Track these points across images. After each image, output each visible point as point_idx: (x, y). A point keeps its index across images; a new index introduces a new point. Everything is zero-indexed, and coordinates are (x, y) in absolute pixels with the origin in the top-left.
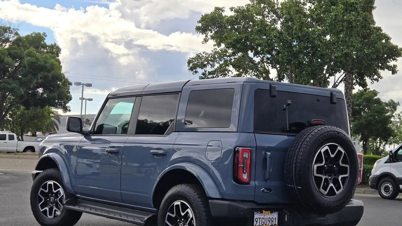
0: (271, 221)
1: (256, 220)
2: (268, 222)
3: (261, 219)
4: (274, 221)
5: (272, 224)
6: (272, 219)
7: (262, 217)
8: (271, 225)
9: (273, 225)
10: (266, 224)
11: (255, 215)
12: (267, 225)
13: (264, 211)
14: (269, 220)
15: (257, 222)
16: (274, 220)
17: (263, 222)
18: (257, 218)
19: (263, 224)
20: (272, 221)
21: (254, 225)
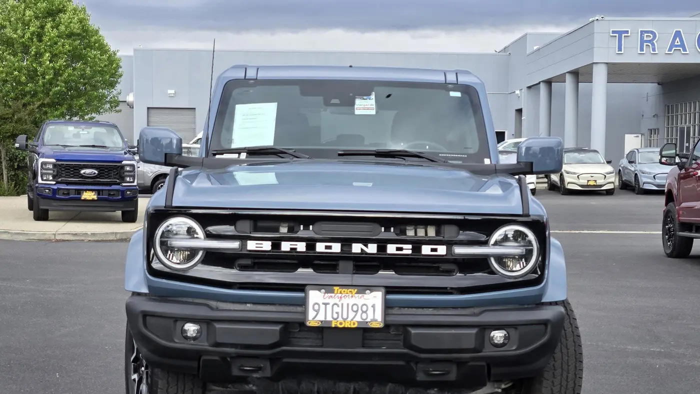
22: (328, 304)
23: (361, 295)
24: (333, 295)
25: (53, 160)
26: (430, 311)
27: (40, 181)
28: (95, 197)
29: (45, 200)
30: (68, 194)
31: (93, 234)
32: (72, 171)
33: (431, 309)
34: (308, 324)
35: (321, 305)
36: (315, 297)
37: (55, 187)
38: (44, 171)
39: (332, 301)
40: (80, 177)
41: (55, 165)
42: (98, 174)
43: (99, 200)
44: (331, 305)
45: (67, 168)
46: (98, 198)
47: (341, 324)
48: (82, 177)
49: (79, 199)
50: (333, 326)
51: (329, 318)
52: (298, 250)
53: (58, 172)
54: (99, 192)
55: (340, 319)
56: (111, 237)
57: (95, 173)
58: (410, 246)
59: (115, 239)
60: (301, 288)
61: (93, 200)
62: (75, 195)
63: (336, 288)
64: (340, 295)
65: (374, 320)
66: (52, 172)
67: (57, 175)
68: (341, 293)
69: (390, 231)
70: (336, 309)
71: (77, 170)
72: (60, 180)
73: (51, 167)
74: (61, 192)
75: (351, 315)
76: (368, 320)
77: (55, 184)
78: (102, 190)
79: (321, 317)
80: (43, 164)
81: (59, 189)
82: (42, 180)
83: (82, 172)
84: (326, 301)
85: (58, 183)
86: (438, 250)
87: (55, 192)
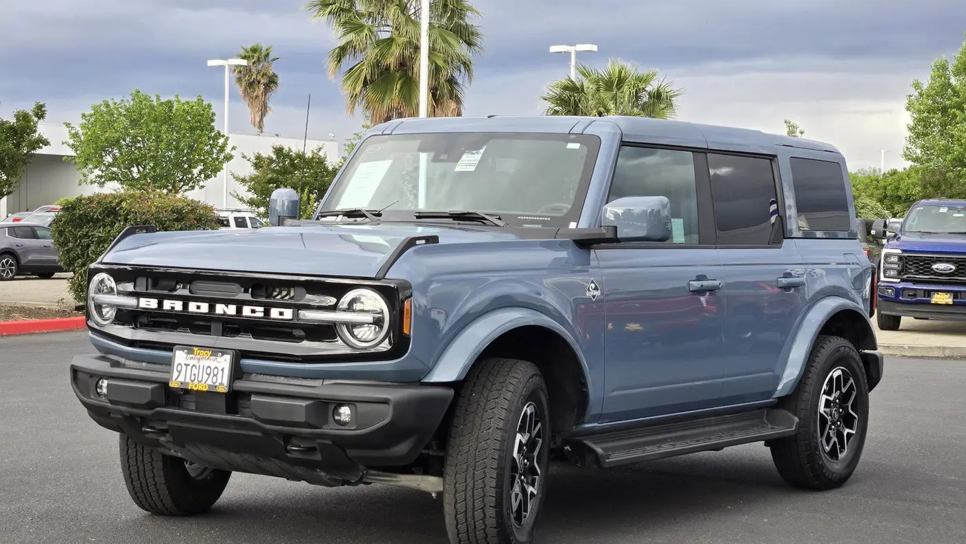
22: (189, 365)
23: (214, 357)
24: (194, 356)
25: (899, 251)
26: (281, 380)
27: (882, 278)
28: (950, 301)
29: (888, 302)
30: (915, 295)
31: (911, 348)
32: (922, 265)
33: (282, 378)
34: (171, 385)
35: (183, 365)
36: (180, 356)
37: (900, 286)
38: (888, 266)
39: (192, 362)
40: (932, 274)
41: (901, 258)
42: (955, 271)
43: (955, 304)
44: (191, 365)
45: (917, 261)
46: (954, 302)
47: (196, 386)
48: (935, 273)
49: (928, 303)
50: (190, 388)
51: (188, 380)
52: (176, 309)
53: (903, 266)
54: (956, 295)
55: (196, 381)
56: (936, 352)
57: (951, 269)
58: (262, 309)
59: (943, 356)
60: (169, 347)
61: (947, 305)
62: (924, 297)
63: (196, 349)
64: (199, 356)
65: (221, 384)
66: (896, 266)
67: (902, 271)
68: (199, 354)
69: (248, 292)
70: (195, 371)
71: (929, 264)
72: (905, 276)
73: (895, 259)
74: (906, 293)
75: (205, 377)
76: (217, 384)
77: (899, 282)
78: (960, 292)
79: (181, 379)
80: (887, 256)
81: (904, 289)
82: (885, 277)
83: (935, 266)
84: (187, 362)
85: (903, 280)
86: (285, 314)
87: (898, 292)
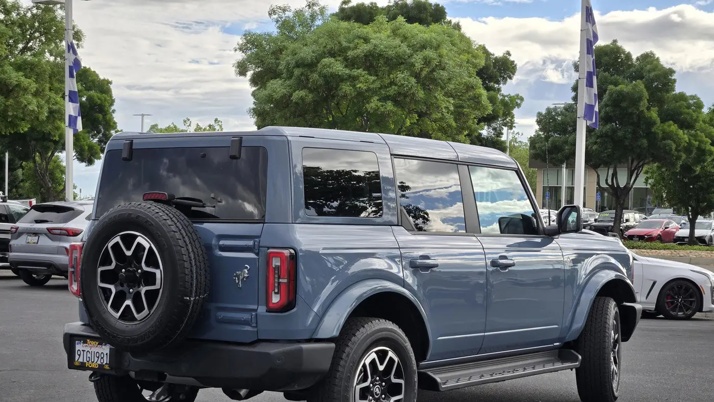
0: (100, 358)
1: (79, 354)
2: (96, 359)
3: (85, 353)
4: (105, 358)
5: (102, 362)
6: (102, 354)
7: (87, 349)
8: (100, 363)
9: (104, 364)
10: (93, 361)
11: (77, 345)
12: (95, 362)
13: (88, 340)
14: (98, 356)
15: (79, 355)
16: (105, 356)
17: (89, 357)
18: (79, 350)
19: (88, 360)
20: (102, 358)
21: (76, 360)
